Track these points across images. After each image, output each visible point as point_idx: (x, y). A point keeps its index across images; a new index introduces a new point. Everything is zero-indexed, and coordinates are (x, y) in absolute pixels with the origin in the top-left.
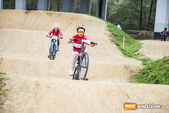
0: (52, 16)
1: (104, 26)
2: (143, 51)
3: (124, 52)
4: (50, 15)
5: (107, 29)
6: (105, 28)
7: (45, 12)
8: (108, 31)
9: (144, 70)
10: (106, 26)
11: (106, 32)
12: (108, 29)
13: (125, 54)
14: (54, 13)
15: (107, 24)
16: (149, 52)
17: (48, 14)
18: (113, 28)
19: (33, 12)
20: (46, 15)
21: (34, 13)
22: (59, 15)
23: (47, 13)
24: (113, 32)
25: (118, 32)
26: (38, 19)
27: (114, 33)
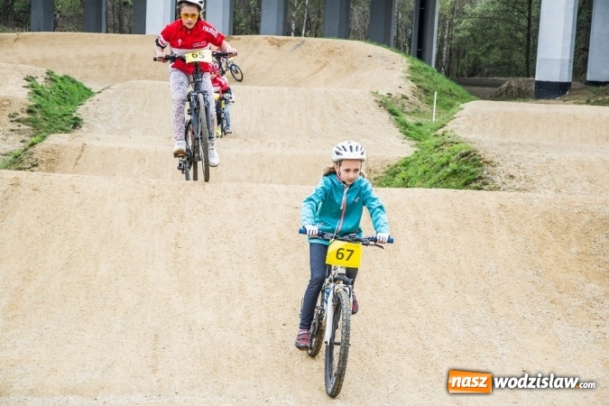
0: (281, 48)
1: (402, 69)
2: (455, 126)
3: (407, 130)
4: (279, 46)
5: (407, 75)
6: (402, 75)
7: (266, 38)
8: (409, 81)
9: (396, 166)
10: (406, 68)
11: (403, 83)
12: (409, 75)
13: (407, 134)
14: (287, 41)
15: (409, 65)
16: (471, 129)
17: (272, 43)
18: (425, 73)
19: (238, 39)
20: (268, 46)
21: (240, 42)
22: (298, 45)
23: (270, 41)
24: (419, 84)
25: (436, 83)
26: (249, 55)
27: (425, 85)
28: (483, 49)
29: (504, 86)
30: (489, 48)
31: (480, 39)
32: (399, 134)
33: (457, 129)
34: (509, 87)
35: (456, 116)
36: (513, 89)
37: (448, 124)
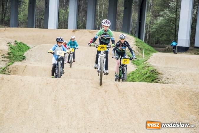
0: (93, 34)
1: (133, 41)
2: (150, 61)
3: (134, 62)
4: (92, 33)
5: (134, 43)
6: (133, 43)
7: (88, 31)
8: (135, 45)
9: (130, 74)
10: (134, 41)
11: (133, 46)
12: (135, 44)
14: (95, 32)
15: (135, 40)
18: (140, 43)
19: (79, 31)
23: (89, 32)
24: (139, 47)
25: (144, 46)
26: (82, 36)
27: (140, 47)
28: (160, 35)
29: (167, 47)
30: (162, 35)
31: (159, 32)
32: (131, 63)
33: (151, 62)
34: (169, 48)
35: (150, 57)
36: (170, 49)
37: (148, 60)
